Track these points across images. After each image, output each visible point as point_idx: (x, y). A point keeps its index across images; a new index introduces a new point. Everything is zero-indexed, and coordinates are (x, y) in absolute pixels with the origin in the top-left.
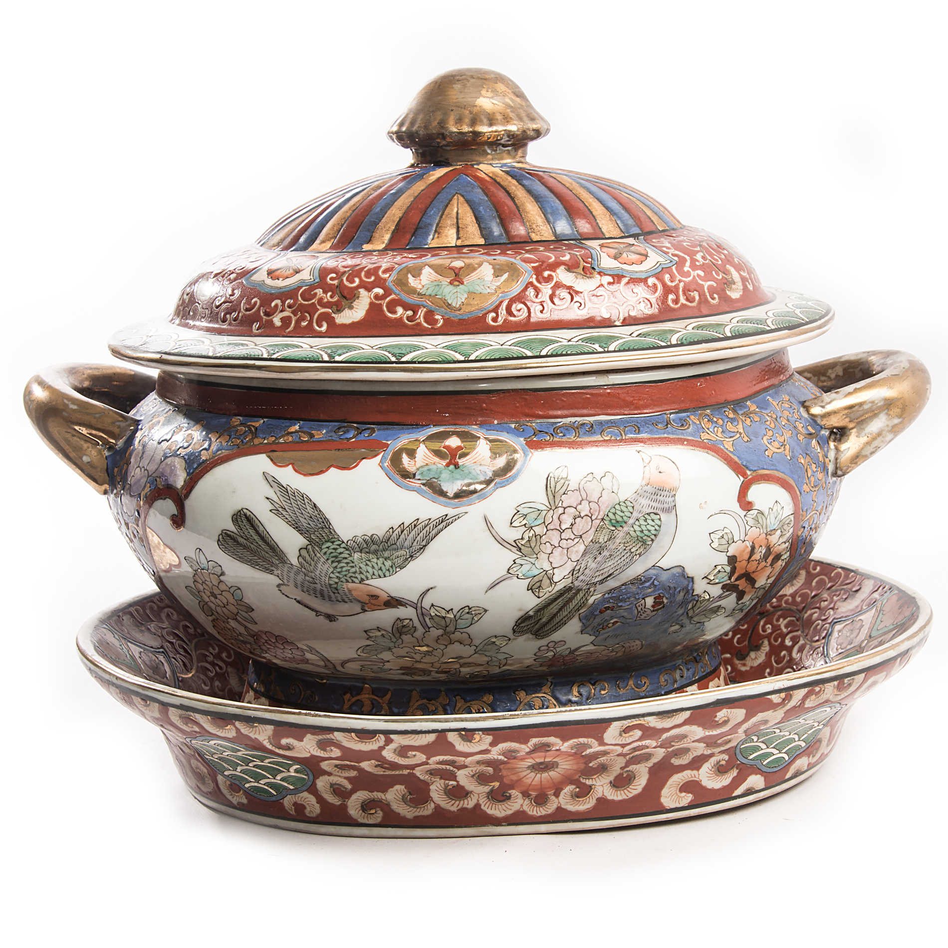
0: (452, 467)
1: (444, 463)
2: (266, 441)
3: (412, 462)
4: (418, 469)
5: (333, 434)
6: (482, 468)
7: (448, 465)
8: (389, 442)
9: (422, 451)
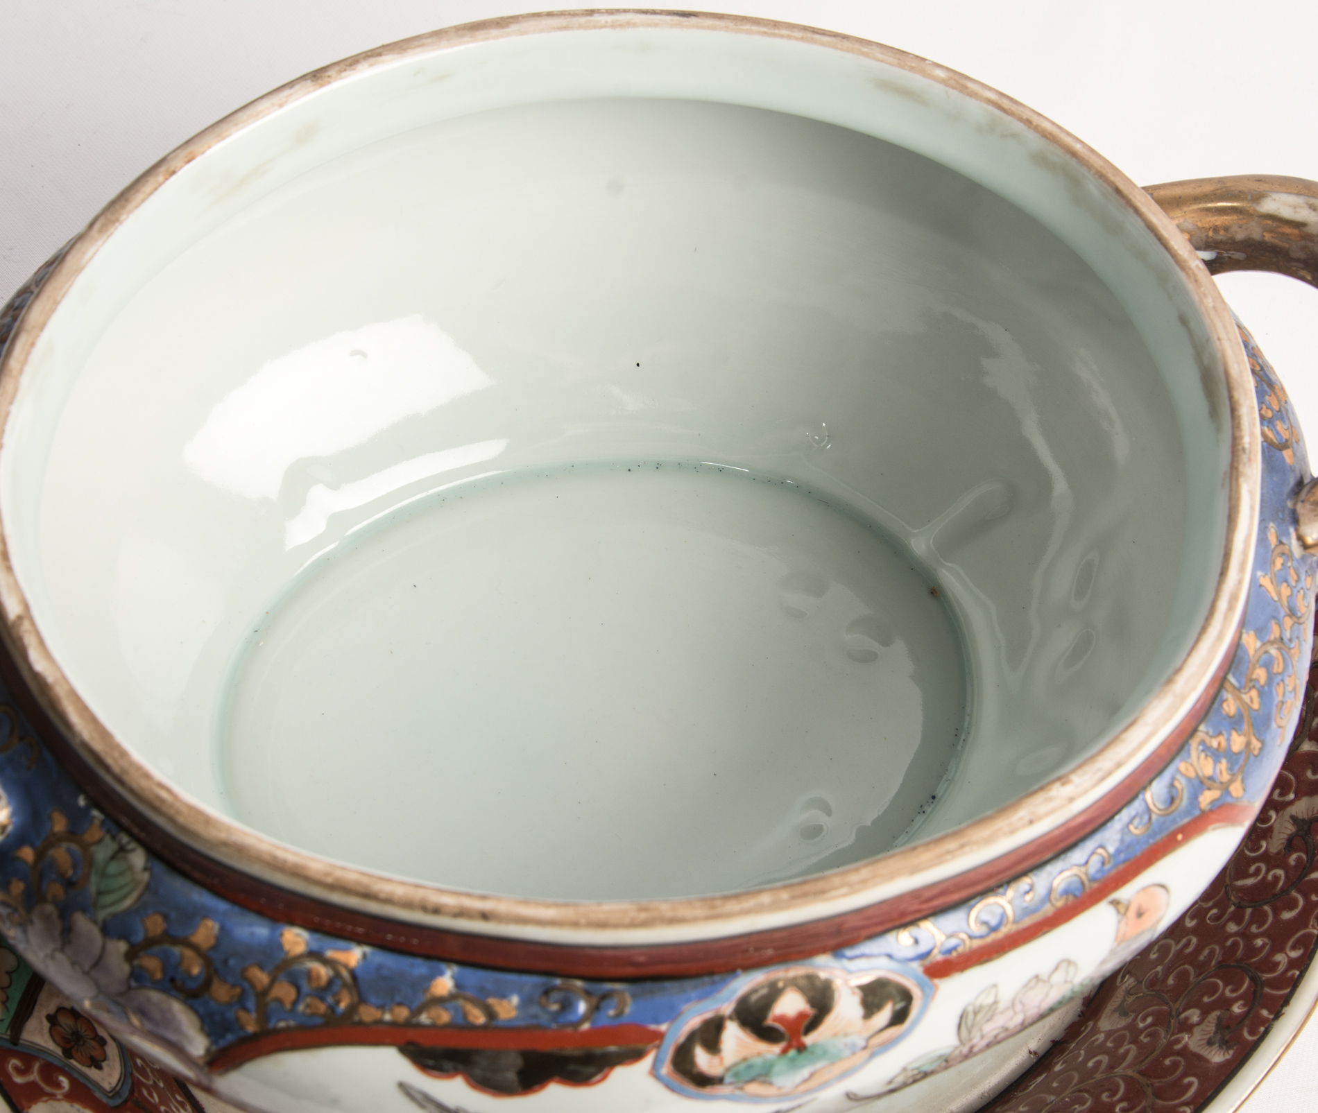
0: (792, 1053)
1: (776, 1049)
2: (388, 1017)
3: (716, 1060)
4: (728, 1069)
5: (534, 1010)
6: (849, 1040)
7: (785, 1051)
8: (663, 1027)
9: (734, 1037)
